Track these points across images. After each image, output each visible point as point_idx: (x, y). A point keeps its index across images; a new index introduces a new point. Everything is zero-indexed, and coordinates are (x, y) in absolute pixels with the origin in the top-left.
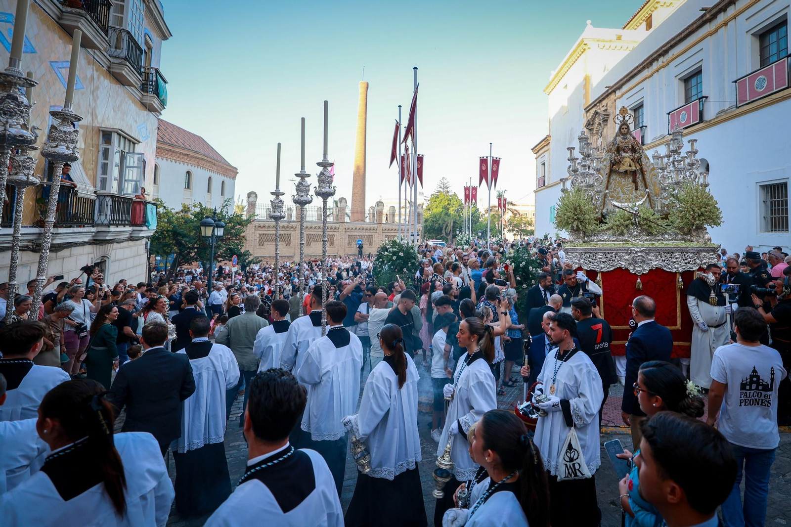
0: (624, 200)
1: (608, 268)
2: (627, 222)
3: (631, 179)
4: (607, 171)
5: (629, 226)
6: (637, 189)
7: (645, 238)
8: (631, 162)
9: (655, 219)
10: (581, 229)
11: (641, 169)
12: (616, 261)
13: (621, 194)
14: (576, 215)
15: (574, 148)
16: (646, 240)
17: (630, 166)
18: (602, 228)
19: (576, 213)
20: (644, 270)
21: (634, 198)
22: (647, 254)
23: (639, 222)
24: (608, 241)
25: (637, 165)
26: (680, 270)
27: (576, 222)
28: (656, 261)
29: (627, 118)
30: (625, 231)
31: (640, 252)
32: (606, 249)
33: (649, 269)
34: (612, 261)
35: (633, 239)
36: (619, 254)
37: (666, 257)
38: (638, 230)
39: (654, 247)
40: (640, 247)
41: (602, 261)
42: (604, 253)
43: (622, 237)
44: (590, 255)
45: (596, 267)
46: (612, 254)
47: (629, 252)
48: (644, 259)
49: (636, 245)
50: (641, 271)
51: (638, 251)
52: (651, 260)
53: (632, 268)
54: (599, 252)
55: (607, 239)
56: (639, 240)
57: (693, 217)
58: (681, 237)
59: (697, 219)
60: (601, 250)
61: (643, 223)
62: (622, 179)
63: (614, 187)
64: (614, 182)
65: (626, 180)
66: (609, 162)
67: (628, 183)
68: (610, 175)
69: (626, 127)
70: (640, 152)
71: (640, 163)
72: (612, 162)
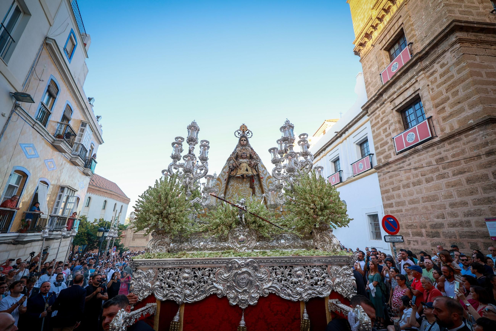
1: (196, 297)
2: (231, 219)
4: (226, 176)
5: (233, 226)
7: (254, 244)
8: (248, 167)
11: (258, 175)
12: (210, 282)
16: (256, 248)
17: (247, 170)
20: (252, 298)
22: (256, 269)
23: (245, 219)
24: (204, 249)
25: (254, 171)
26: (305, 297)
28: (269, 281)
30: (228, 233)
31: (245, 267)
32: (196, 262)
33: (258, 297)
34: (202, 284)
35: (239, 246)
36: (214, 269)
37: (283, 274)
38: (245, 231)
39: (266, 257)
40: (246, 257)
41: (188, 284)
42: (193, 269)
43: (223, 243)
44: (172, 272)
45: (177, 294)
46: (205, 270)
47: (230, 265)
48: (251, 278)
49: (239, 254)
50: (247, 300)
51: (243, 265)
52: (261, 281)
53: (233, 296)
54: (185, 267)
55: (202, 247)
56: (247, 247)
57: (314, 211)
58: (301, 242)
59: (319, 214)
60: (188, 263)
61: (250, 220)
62: (239, 184)
63: (232, 193)
64: (231, 188)
65: (244, 185)
66: (228, 169)
67: (245, 188)
68: (228, 182)
69: (245, 139)
70: (257, 160)
71: (257, 169)
72: (231, 167)
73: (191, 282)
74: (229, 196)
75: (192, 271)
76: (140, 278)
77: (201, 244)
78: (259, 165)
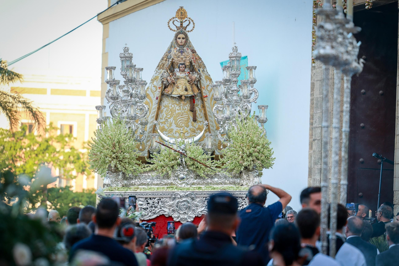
0: (177, 135)
1: (150, 216)
2: (173, 162)
3: (187, 107)
4: (158, 93)
5: (175, 167)
6: (195, 120)
7: (192, 181)
8: (188, 84)
9: (204, 159)
10: (120, 169)
11: (201, 94)
12: (159, 207)
13: (174, 127)
14: (114, 153)
15: (114, 68)
16: (194, 184)
17: (186, 90)
18: (145, 169)
19: (115, 151)
20: (189, 217)
21: (189, 131)
22: (193, 199)
23: (185, 162)
24: (151, 185)
25: (195, 88)
27: (115, 161)
29: (185, 25)
30: (170, 172)
31: (185, 197)
32: (148, 194)
33: (194, 217)
34: (154, 208)
35: (179, 182)
36: (162, 199)
38: (184, 171)
39: (201, 191)
40: (186, 191)
41: (143, 208)
42: (146, 198)
43: (166, 180)
46: (154, 199)
47: (174, 196)
48: (189, 205)
49: (181, 189)
50: (186, 218)
51: (183, 196)
52: (197, 207)
53: (176, 216)
54: (140, 197)
55: (150, 183)
56: (186, 183)
57: (242, 157)
58: (231, 180)
59: (245, 160)
60: (142, 195)
61: (190, 164)
62: (176, 106)
63: (166, 117)
64: (165, 109)
65: (181, 107)
66: (160, 83)
67: (183, 112)
68: (161, 100)
69: (184, 36)
70: (199, 71)
71: (199, 85)
72: (164, 83)
73: (144, 207)
74: (162, 121)
75: (145, 200)
77: (149, 180)
78: (201, 77)
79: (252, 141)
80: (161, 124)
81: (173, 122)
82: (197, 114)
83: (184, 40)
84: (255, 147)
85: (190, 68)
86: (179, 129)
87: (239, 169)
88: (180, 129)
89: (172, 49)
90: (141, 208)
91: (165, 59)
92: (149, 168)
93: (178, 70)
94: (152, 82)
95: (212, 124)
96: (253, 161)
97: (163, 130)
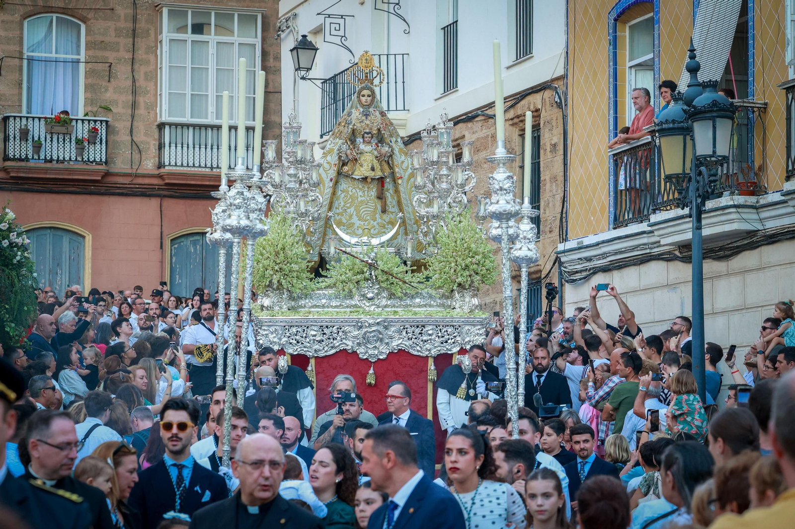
0: (360, 231)
1: (326, 351)
2: (358, 276)
3: (373, 193)
4: (332, 173)
5: (361, 283)
6: (384, 211)
7: (384, 302)
8: (375, 161)
9: (401, 272)
10: (284, 286)
11: (393, 174)
12: (339, 339)
13: (355, 219)
14: (277, 264)
16: (387, 306)
17: (373, 169)
18: (319, 285)
19: (278, 261)
20: (381, 353)
21: (377, 227)
22: (386, 328)
23: (376, 277)
24: (328, 307)
25: (386, 167)
26: (434, 352)
27: (279, 274)
28: (399, 339)
30: (354, 290)
31: (376, 326)
32: (324, 320)
33: (388, 352)
34: (332, 340)
35: (368, 304)
36: (343, 328)
37: (413, 332)
38: (374, 289)
39: (397, 317)
40: (376, 317)
41: (317, 341)
42: (320, 326)
43: (349, 300)
44: (298, 330)
45: (307, 349)
46: (333, 328)
47: (359, 324)
48: (381, 336)
49: (370, 313)
50: (377, 355)
51: (373, 324)
52: (392, 339)
53: (363, 351)
54: (312, 325)
55: (326, 305)
56: (377, 305)
57: (455, 271)
58: (439, 301)
59: (459, 274)
60: (316, 322)
61: (382, 279)
62: (358, 191)
63: (344, 206)
64: (343, 195)
65: (366, 192)
66: (337, 157)
67: (368, 199)
68: (337, 183)
69: (369, 93)
70: (391, 142)
71: (390, 162)
72: (342, 159)
73: (318, 339)
74: (338, 211)
75: (320, 329)
76: (267, 334)
77: (324, 301)
78: (395, 152)
79: (469, 248)
80: (336, 215)
81: (355, 213)
82: (388, 203)
83: (369, 99)
84: (473, 257)
85: (377, 137)
86: (362, 223)
87: (451, 287)
88: (364, 224)
89: (353, 111)
90: (314, 340)
91: (343, 124)
92: (324, 283)
93: (362, 141)
94: (324, 157)
95: (408, 215)
96: (470, 276)
97: (339, 224)
